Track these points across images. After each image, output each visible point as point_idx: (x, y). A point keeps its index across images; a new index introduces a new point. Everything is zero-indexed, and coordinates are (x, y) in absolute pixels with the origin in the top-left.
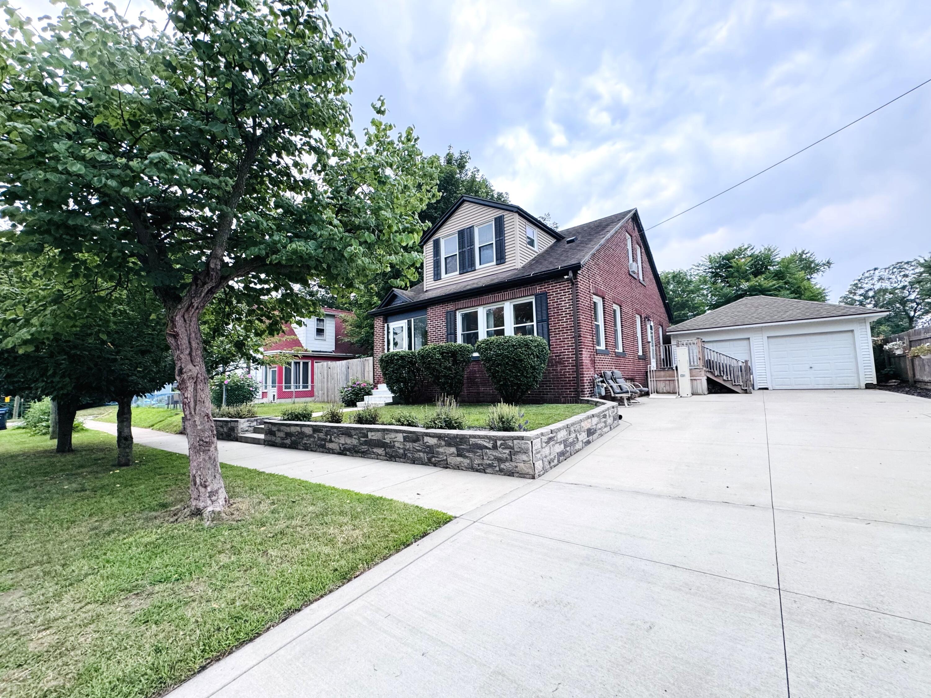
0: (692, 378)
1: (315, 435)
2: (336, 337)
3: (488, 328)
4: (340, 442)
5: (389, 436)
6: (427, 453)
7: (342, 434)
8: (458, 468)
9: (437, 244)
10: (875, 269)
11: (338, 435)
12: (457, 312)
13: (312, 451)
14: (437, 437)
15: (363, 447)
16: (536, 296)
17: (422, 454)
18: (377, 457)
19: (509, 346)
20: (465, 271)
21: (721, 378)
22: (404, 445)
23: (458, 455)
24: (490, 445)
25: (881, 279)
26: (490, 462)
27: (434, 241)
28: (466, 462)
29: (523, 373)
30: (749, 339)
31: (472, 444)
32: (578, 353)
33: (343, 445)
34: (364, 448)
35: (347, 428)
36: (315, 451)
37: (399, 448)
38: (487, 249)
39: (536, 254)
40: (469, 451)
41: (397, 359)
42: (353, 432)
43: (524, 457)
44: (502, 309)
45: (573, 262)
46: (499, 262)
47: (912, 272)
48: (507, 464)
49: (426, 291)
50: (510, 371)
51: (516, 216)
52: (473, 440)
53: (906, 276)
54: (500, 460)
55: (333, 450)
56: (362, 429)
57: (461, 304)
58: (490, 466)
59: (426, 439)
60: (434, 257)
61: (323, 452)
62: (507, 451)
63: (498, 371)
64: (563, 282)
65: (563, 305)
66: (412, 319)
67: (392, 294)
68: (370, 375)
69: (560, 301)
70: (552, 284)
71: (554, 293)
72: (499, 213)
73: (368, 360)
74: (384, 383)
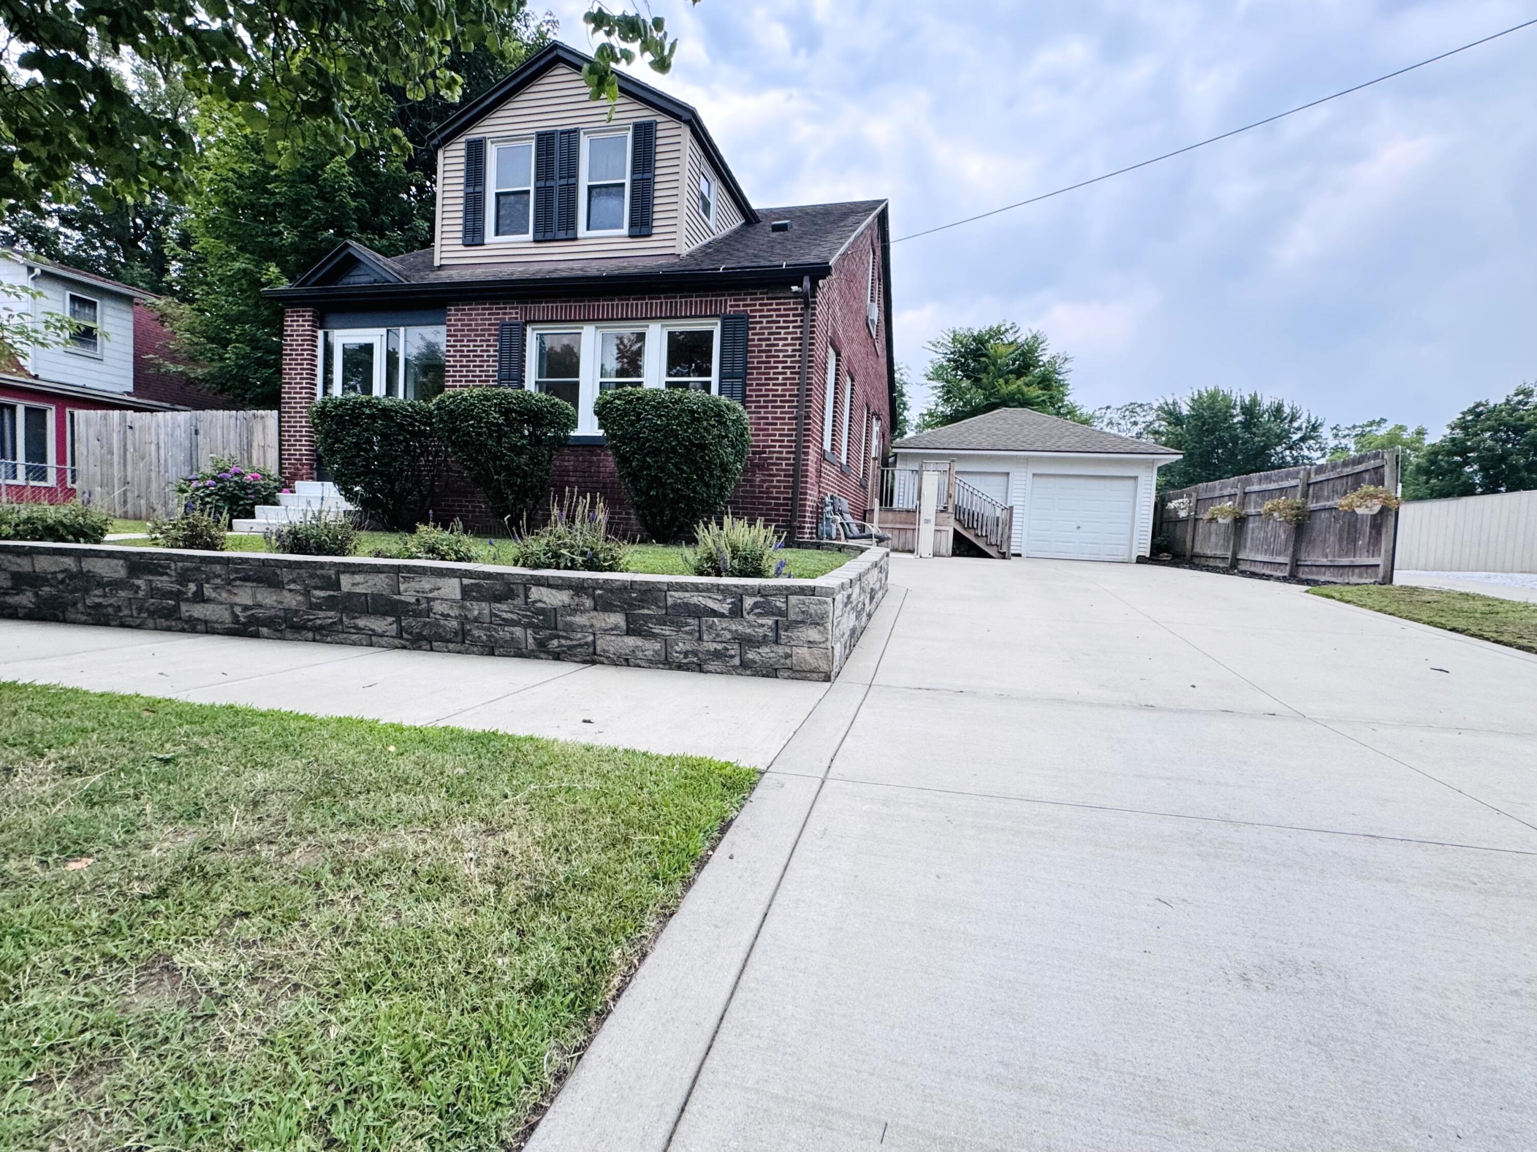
0: (939, 528)
1: (140, 582)
2: (136, 357)
3: (602, 376)
4: (237, 600)
5: (414, 585)
6: (536, 628)
7: (246, 579)
8: (625, 661)
9: (476, 153)
10: (1108, 408)
11: (229, 582)
12: (529, 329)
13: (123, 625)
14: (570, 587)
15: (322, 614)
16: (726, 321)
17: (518, 631)
18: (371, 640)
19: (683, 410)
20: (549, 236)
21: (972, 531)
22: (463, 607)
23: (629, 632)
24: (724, 608)
25: (1111, 423)
26: (719, 647)
27: (469, 143)
28: (651, 647)
29: (703, 474)
30: (1008, 474)
31: (675, 606)
32: (800, 451)
33: (246, 608)
34: (327, 616)
35: (264, 562)
36: (139, 627)
37: (446, 616)
38: (608, 194)
39: (712, 237)
40: (662, 622)
41: (372, 417)
42: (286, 575)
43: (813, 634)
44: (641, 337)
45: (811, 258)
46: (636, 231)
47: (1143, 419)
48: (764, 650)
49: (441, 267)
50: (678, 468)
51: (686, 132)
52: (676, 594)
53: (1135, 423)
54: (745, 642)
55: (206, 622)
56: (322, 565)
57: (537, 310)
58: (717, 655)
59: (536, 593)
60: (467, 185)
61: (169, 629)
62: (769, 621)
63: (649, 467)
64: (785, 298)
65: (780, 348)
66: (402, 329)
67: (345, 253)
68: (269, 456)
69: (775, 339)
70: (763, 299)
71: (764, 320)
72: (645, 114)
73: (262, 417)
74: (312, 479)
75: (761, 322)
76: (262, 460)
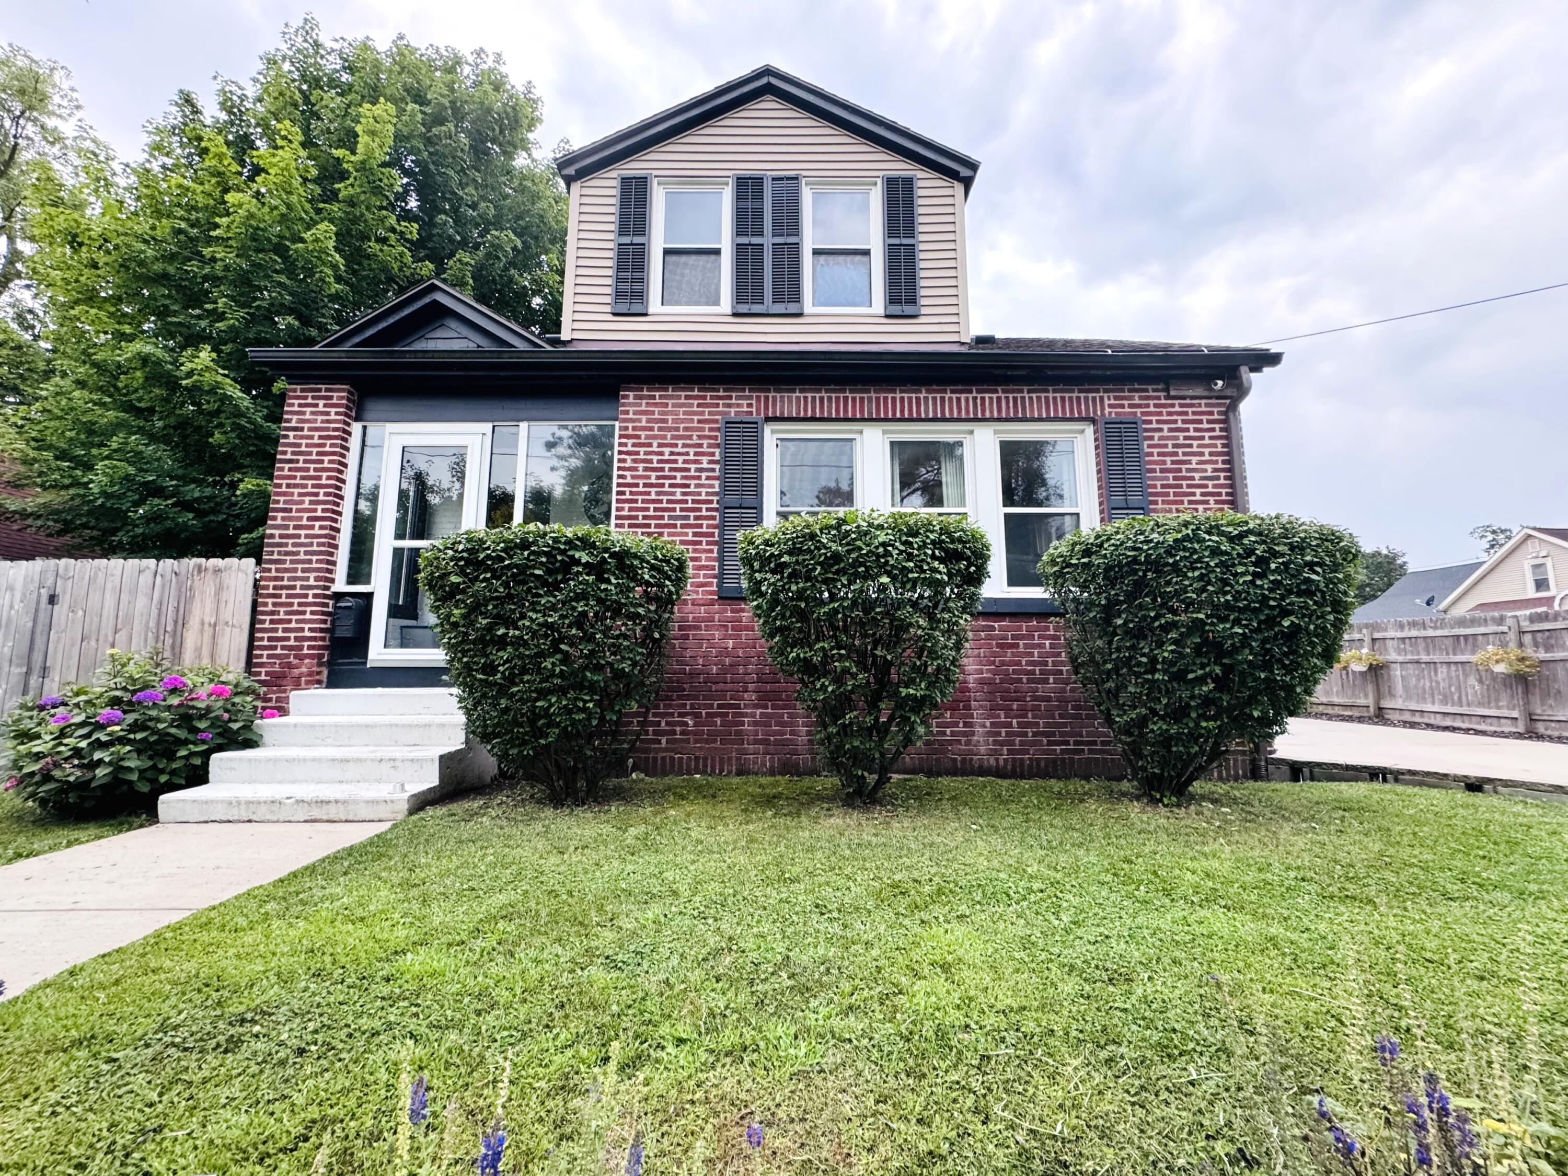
9: (635, 194)
12: (768, 429)
16: (1102, 427)
20: (762, 309)
27: (625, 180)
38: (846, 261)
46: (896, 309)
49: (572, 342)
57: (788, 401)
60: (621, 234)
64: (1192, 398)
65: (1194, 466)
66: (524, 426)
67: (427, 300)
68: (224, 642)
69: (1184, 454)
70: (1159, 398)
71: (1165, 427)
72: (900, 167)
73: (217, 571)
74: (319, 682)
75: (1161, 430)
76: (206, 652)
